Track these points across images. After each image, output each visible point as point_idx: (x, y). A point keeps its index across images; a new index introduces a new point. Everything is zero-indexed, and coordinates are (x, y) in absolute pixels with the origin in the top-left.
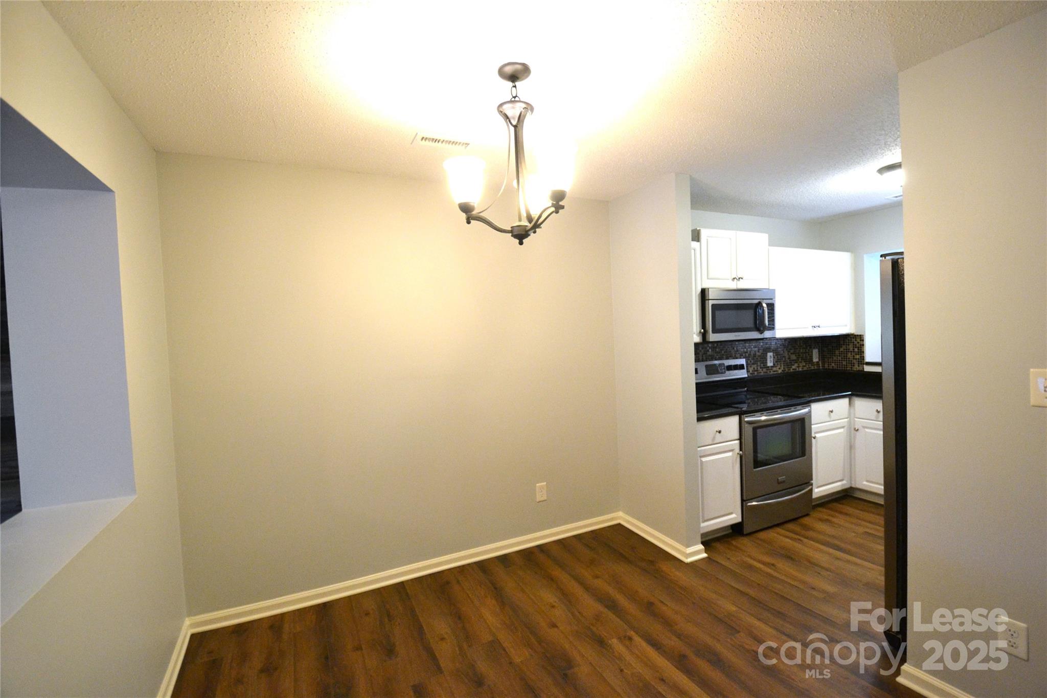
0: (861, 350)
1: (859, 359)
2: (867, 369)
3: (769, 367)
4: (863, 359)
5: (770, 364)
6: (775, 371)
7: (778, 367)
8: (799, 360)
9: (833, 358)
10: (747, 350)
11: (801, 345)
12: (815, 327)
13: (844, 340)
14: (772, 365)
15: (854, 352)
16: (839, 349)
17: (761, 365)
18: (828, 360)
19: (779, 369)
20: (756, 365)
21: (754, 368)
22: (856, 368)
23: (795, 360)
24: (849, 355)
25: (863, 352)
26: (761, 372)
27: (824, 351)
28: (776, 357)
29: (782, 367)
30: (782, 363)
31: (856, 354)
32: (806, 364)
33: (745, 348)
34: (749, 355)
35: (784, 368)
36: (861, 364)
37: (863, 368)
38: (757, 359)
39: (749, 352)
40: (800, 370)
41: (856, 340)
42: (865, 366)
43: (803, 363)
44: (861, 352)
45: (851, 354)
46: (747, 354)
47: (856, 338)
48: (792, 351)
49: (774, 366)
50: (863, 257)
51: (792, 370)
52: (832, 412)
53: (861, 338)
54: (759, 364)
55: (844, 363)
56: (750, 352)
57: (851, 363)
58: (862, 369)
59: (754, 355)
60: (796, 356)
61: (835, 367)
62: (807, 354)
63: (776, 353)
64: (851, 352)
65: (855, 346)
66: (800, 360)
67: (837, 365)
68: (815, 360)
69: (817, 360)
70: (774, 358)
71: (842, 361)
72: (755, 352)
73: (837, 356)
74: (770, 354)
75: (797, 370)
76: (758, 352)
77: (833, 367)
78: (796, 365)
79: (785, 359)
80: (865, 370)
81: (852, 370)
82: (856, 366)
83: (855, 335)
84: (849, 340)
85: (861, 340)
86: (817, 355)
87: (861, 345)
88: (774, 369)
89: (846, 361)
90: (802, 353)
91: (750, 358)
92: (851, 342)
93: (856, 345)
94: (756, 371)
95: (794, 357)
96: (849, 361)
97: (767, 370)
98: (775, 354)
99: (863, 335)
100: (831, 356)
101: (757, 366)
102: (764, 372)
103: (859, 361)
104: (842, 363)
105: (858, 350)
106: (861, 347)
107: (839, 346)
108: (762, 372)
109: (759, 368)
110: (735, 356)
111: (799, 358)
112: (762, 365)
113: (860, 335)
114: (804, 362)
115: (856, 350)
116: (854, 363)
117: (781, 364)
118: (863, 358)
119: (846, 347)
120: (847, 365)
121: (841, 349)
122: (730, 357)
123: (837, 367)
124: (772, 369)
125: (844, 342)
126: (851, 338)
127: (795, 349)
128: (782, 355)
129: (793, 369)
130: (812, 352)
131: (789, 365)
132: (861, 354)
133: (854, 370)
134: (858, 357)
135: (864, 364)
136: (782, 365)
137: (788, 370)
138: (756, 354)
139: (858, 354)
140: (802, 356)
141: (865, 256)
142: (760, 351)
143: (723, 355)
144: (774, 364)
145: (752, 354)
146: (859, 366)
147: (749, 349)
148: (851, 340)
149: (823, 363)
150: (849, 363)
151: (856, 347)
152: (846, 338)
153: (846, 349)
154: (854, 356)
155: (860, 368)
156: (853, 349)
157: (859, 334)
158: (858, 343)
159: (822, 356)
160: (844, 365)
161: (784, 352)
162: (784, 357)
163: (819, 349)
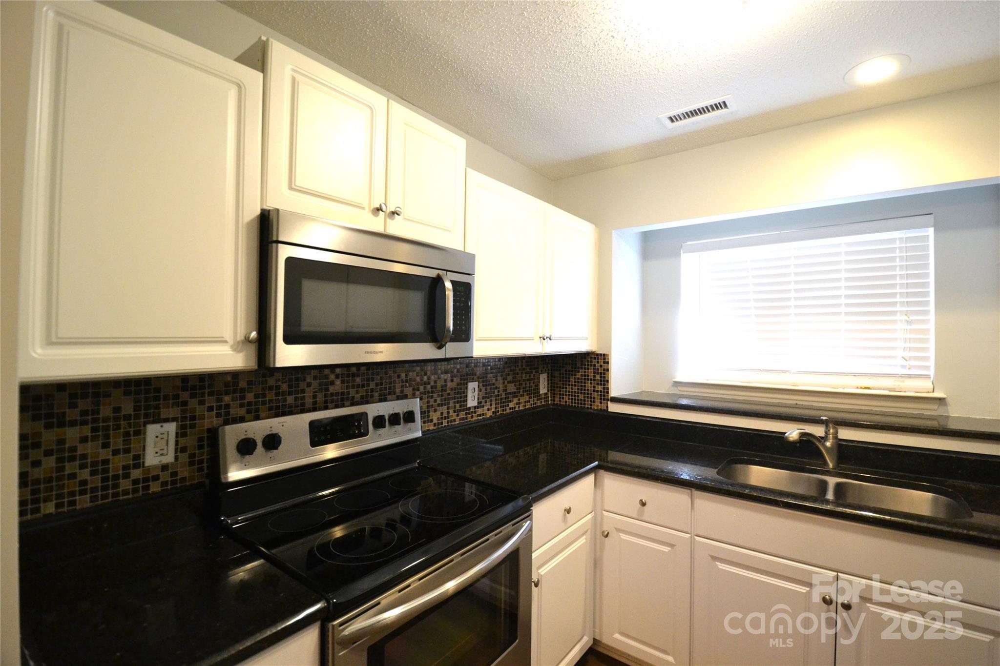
0: (605, 377)
1: (601, 391)
2: (614, 408)
3: (470, 408)
4: (608, 392)
5: (472, 402)
6: (480, 415)
7: (486, 408)
8: (519, 392)
9: (566, 388)
10: (429, 378)
11: (524, 367)
12: (544, 339)
13: (582, 361)
14: (476, 404)
15: (594, 380)
16: (575, 375)
17: (455, 407)
18: (560, 391)
19: (488, 409)
20: (445, 407)
21: (442, 414)
22: (597, 405)
23: (515, 393)
24: (588, 385)
25: (608, 381)
26: (455, 420)
27: (554, 377)
28: (483, 389)
29: (494, 406)
30: (494, 399)
31: (598, 384)
32: (530, 398)
33: (425, 374)
34: (432, 387)
35: (496, 408)
36: (604, 400)
37: (607, 407)
38: (449, 394)
39: (432, 383)
40: (521, 408)
41: (598, 362)
42: (609, 402)
43: (525, 396)
44: (604, 381)
45: (591, 383)
46: (429, 387)
47: (598, 359)
48: (510, 378)
49: (480, 405)
50: (611, 233)
51: (508, 411)
52: (568, 511)
53: (604, 359)
54: (451, 405)
55: (581, 397)
56: (435, 382)
57: (591, 398)
58: (605, 408)
59: (442, 387)
60: (515, 385)
61: (569, 403)
62: (532, 382)
63: (483, 382)
64: (591, 380)
65: (596, 371)
66: (521, 393)
67: (572, 399)
68: (543, 390)
69: (546, 391)
70: (480, 390)
71: (578, 393)
72: (446, 381)
73: (572, 385)
74: (473, 386)
75: (517, 409)
76: (452, 381)
77: (566, 402)
78: (515, 400)
79: (499, 392)
80: (610, 410)
81: (591, 408)
82: (598, 402)
83: (597, 355)
84: (588, 361)
85: (604, 363)
86: (546, 383)
87: (604, 370)
88: (480, 411)
89: (585, 393)
90: (524, 380)
91: (435, 395)
92: (591, 365)
93: (598, 369)
94: (445, 418)
95: (512, 388)
96: (588, 394)
97: (466, 414)
98: (481, 385)
99: (608, 355)
100: (563, 384)
101: (448, 408)
102: (460, 419)
103: (601, 395)
104: (578, 396)
105: (601, 377)
106: (604, 374)
107: (575, 370)
108: (457, 419)
109: (451, 411)
110: (402, 391)
111: (520, 389)
112: (458, 405)
113: (604, 355)
114: (528, 395)
115: (598, 377)
116: (594, 398)
117: (491, 401)
118: (607, 390)
119: (585, 372)
120: (585, 401)
121: (578, 375)
122: (390, 394)
123: (572, 403)
124: (475, 412)
125: (582, 365)
126: (591, 358)
127: (514, 374)
128: (494, 384)
129: (510, 409)
130: (539, 378)
131: (504, 402)
132: (604, 385)
133: (594, 409)
134: (600, 388)
135: (608, 400)
136: (494, 402)
137: (503, 410)
138: (446, 386)
139: (601, 385)
140: (524, 386)
141: (614, 234)
142: (455, 379)
143: (372, 390)
144: (479, 403)
145: (439, 384)
146: (601, 403)
147: (432, 377)
148: (591, 362)
149: (554, 395)
150: (588, 397)
151: (598, 374)
152: (585, 358)
153: (585, 376)
154: (594, 387)
155: (603, 407)
156: (595, 376)
157: (602, 353)
158: (601, 366)
159: (553, 387)
160: (581, 400)
161: (496, 380)
162: (496, 388)
163: (548, 374)
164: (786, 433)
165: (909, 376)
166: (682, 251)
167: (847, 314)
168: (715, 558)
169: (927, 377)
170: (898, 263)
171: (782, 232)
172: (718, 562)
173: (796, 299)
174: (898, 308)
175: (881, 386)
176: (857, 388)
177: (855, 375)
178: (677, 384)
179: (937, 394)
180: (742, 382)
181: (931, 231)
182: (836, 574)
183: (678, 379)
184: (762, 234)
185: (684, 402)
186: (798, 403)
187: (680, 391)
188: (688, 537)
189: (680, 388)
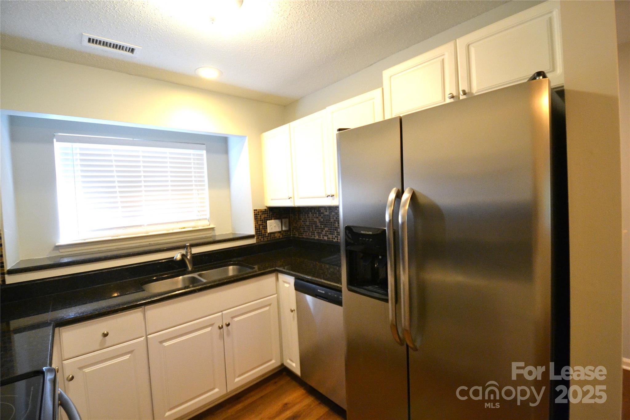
4: (3, 266)
37: (4, 280)
58: (2, 282)
80: (7, 283)
164: (174, 257)
165: (200, 220)
166: (55, 140)
167: (172, 190)
168: (161, 342)
169: (206, 219)
170: (192, 165)
171: (134, 139)
172: (164, 343)
173: (145, 181)
174: (194, 187)
175: (189, 226)
176: (180, 229)
177: (177, 222)
178: (58, 247)
179: (211, 226)
180: (112, 237)
181: (204, 152)
182: (221, 313)
183: (57, 244)
184: (122, 138)
185: (66, 260)
186: (151, 243)
187: (62, 252)
188: (143, 339)
189: (61, 251)
